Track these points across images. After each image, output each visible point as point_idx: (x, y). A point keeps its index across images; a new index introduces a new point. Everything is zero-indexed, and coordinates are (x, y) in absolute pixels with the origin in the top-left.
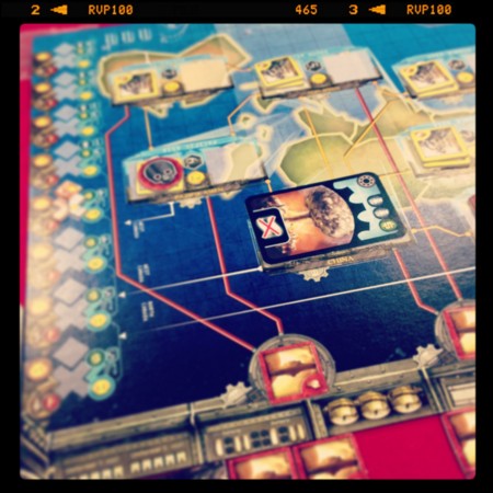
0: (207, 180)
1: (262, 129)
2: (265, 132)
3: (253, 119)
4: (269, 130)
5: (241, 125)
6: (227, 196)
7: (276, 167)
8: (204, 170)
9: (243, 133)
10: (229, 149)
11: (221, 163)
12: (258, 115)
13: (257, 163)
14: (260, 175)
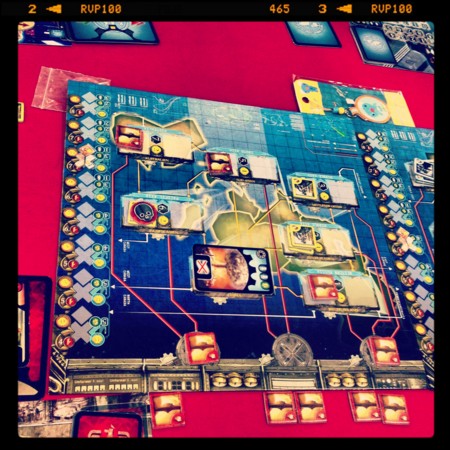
0: (169, 224)
1: (206, 197)
2: (207, 199)
3: (202, 189)
4: (210, 199)
5: (195, 191)
6: (180, 238)
7: (210, 226)
8: (168, 216)
9: (194, 197)
10: (185, 206)
11: (179, 215)
12: (206, 186)
13: (199, 220)
14: (200, 229)
